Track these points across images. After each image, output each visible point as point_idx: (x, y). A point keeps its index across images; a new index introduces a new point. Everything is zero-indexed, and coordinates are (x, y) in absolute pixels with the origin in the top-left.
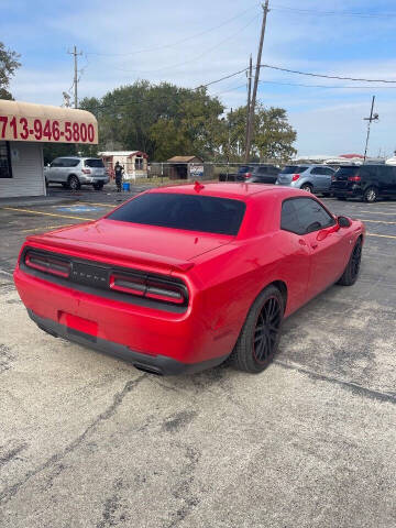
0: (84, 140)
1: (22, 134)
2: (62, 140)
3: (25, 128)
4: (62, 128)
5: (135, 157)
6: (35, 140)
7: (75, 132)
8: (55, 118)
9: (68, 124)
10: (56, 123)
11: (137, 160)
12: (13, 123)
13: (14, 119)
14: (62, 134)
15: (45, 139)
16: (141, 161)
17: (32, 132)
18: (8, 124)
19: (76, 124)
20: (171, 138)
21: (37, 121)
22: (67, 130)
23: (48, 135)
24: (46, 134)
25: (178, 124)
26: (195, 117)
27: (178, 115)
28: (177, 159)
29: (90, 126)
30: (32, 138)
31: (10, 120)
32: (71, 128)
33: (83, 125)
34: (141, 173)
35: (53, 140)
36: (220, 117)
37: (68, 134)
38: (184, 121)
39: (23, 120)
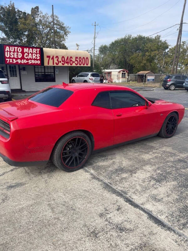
0: (84, 65)
1: (56, 63)
2: (74, 65)
3: (58, 60)
4: (74, 60)
5: (122, 72)
6: (62, 65)
7: (80, 61)
8: (71, 55)
9: (76, 58)
10: (71, 57)
11: (122, 74)
12: (53, 58)
13: (53, 56)
14: (74, 62)
15: (66, 65)
16: (125, 74)
17: (60, 62)
18: (51, 59)
19: (80, 58)
20: (140, 62)
21: (63, 57)
22: (76, 60)
23: (68, 63)
24: (67, 63)
25: (144, 55)
26: (153, 51)
27: (144, 51)
28: (141, 73)
29: (87, 58)
30: (60, 64)
31: (51, 57)
32: (78, 59)
33: (84, 58)
34: (124, 80)
35: (69, 65)
36: (167, 51)
37: (76, 62)
38: (147, 53)
39: (57, 57)
